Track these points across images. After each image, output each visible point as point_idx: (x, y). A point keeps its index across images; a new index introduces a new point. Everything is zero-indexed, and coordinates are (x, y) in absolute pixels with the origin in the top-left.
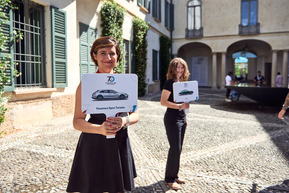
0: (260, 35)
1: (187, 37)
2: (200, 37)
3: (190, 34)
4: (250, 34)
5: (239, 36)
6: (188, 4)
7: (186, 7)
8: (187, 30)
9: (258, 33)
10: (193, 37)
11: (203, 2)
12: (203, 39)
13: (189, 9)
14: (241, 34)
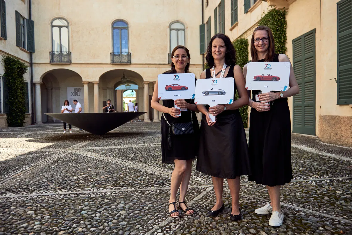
0: (131, 66)
1: (52, 62)
2: (68, 63)
3: (56, 59)
4: (121, 64)
5: (111, 65)
6: (52, 23)
7: (50, 27)
8: (52, 54)
9: (129, 63)
10: (59, 63)
11: (70, 23)
12: (72, 65)
13: (54, 28)
14: (113, 63)
